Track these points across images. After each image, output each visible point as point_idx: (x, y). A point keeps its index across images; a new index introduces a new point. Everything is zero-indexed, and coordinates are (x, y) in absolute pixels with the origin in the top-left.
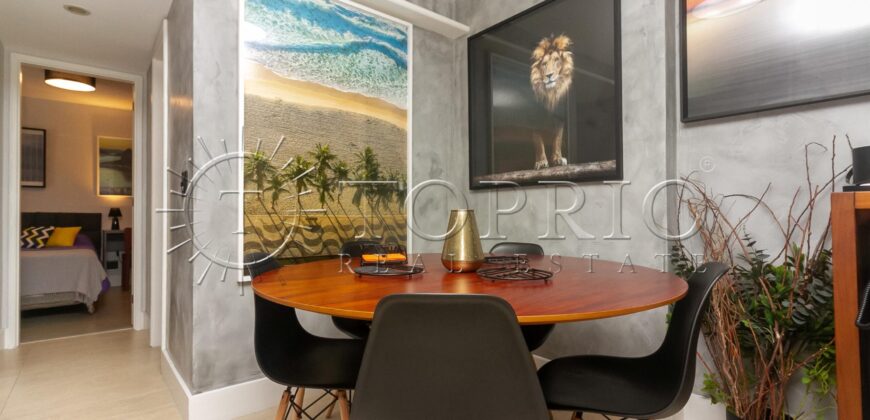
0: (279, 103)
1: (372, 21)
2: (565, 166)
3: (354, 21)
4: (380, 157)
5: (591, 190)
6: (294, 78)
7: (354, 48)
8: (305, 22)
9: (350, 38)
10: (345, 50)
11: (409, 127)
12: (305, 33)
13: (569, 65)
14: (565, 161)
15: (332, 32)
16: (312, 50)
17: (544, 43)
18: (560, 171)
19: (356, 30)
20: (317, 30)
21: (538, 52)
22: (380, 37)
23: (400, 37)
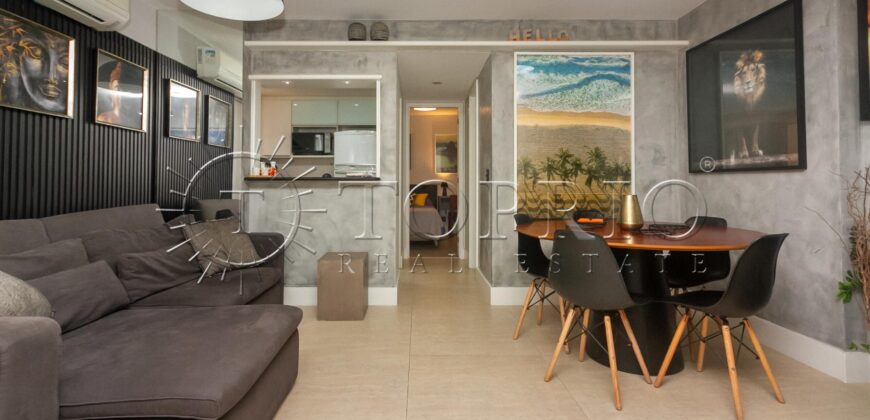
0: (536, 127)
1: (600, 60)
2: (762, 157)
3: (586, 64)
4: (606, 151)
5: (782, 177)
6: (546, 110)
7: (587, 82)
8: (552, 75)
9: (582, 76)
10: (579, 85)
11: (632, 128)
12: (552, 81)
13: (763, 74)
14: (761, 152)
15: (570, 76)
16: (556, 91)
17: (743, 56)
18: (758, 161)
19: (587, 70)
20: (560, 77)
21: (740, 63)
22: (607, 69)
23: (623, 64)
